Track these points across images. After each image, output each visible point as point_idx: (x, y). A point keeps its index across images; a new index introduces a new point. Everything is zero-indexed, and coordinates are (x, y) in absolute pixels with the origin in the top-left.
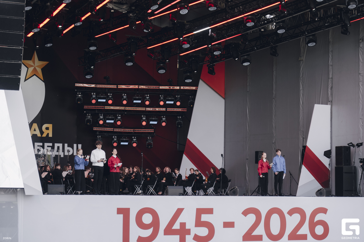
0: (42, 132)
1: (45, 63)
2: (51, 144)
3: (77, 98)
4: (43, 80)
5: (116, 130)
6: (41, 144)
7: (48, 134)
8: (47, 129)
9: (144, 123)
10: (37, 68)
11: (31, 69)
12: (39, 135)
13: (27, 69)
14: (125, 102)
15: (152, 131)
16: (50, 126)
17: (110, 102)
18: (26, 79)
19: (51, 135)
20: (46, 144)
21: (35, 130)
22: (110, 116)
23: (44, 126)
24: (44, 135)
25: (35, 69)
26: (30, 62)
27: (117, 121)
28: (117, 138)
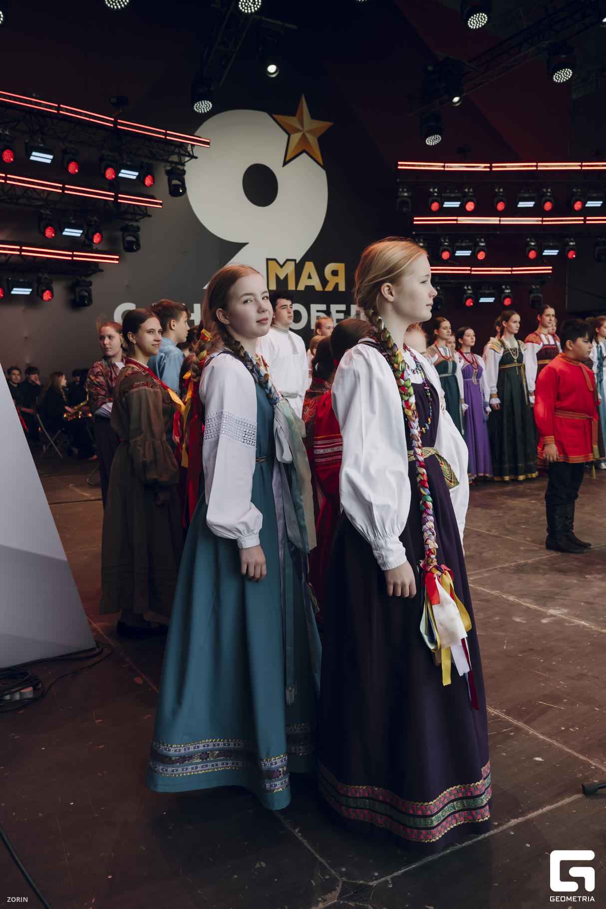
0: (324, 282)
1: (324, 125)
2: (343, 307)
3: (399, 200)
4: (321, 162)
5: (478, 271)
6: (323, 307)
7: (337, 285)
8: (335, 273)
9: (532, 255)
10: (308, 136)
11: (296, 137)
12: (319, 287)
13: (286, 136)
14: (501, 206)
15: (547, 270)
16: (340, 267)
17: (470, 206)
18: (287, 159)
19: (342, 288)
20: (334, 308)
21: (310, 277)
22: (462, 242)
23: (329, 268)
24: (330, 288)
25: (304, 139)
26: (293, 121)
27: (479, 252)
28: (473, 289)
